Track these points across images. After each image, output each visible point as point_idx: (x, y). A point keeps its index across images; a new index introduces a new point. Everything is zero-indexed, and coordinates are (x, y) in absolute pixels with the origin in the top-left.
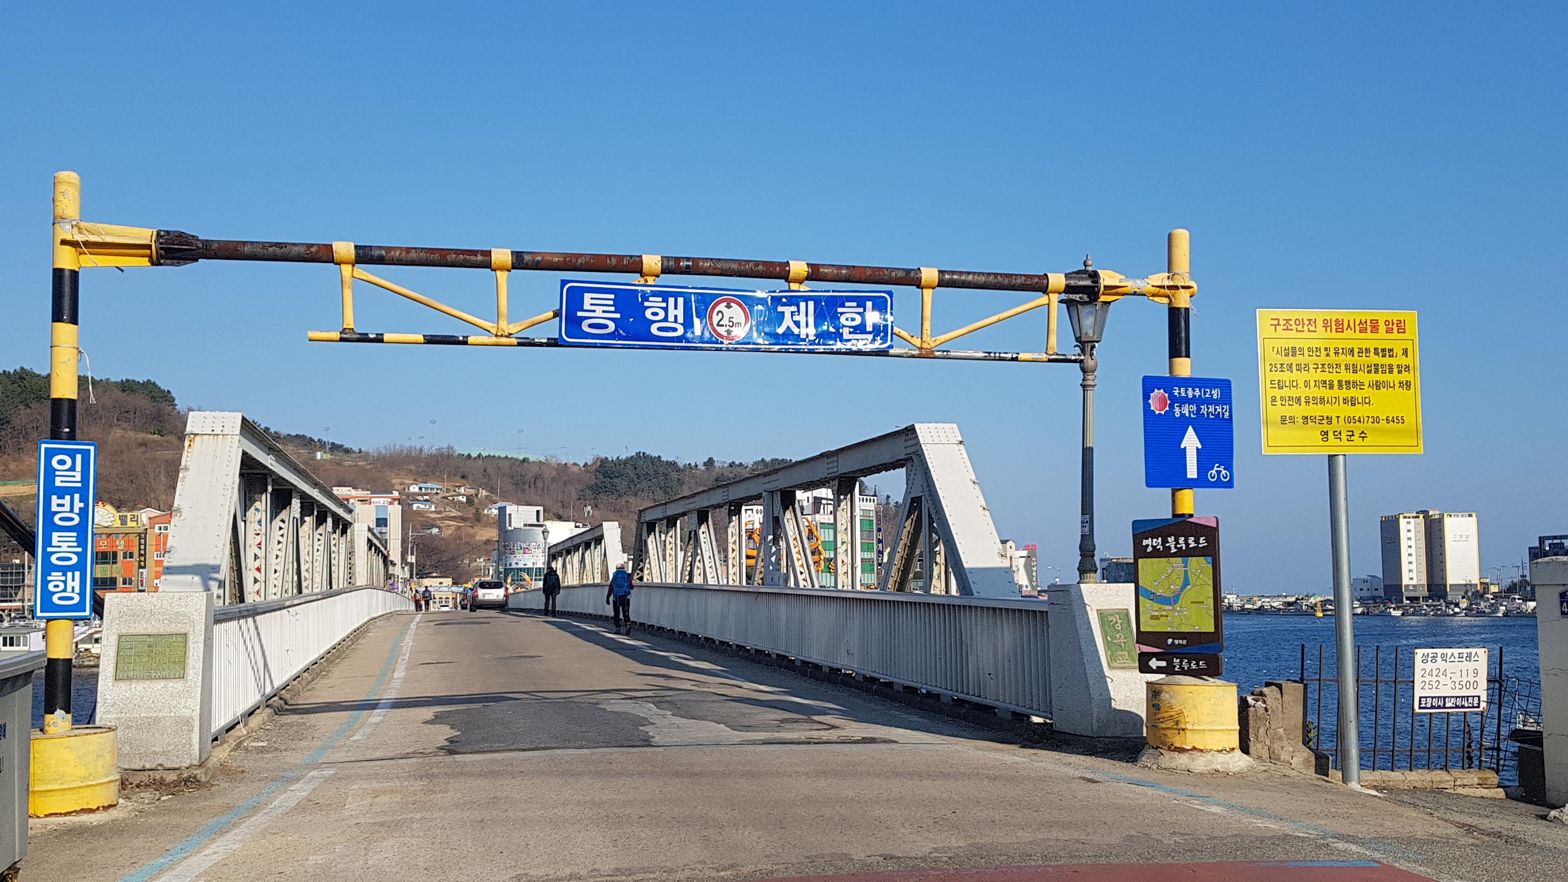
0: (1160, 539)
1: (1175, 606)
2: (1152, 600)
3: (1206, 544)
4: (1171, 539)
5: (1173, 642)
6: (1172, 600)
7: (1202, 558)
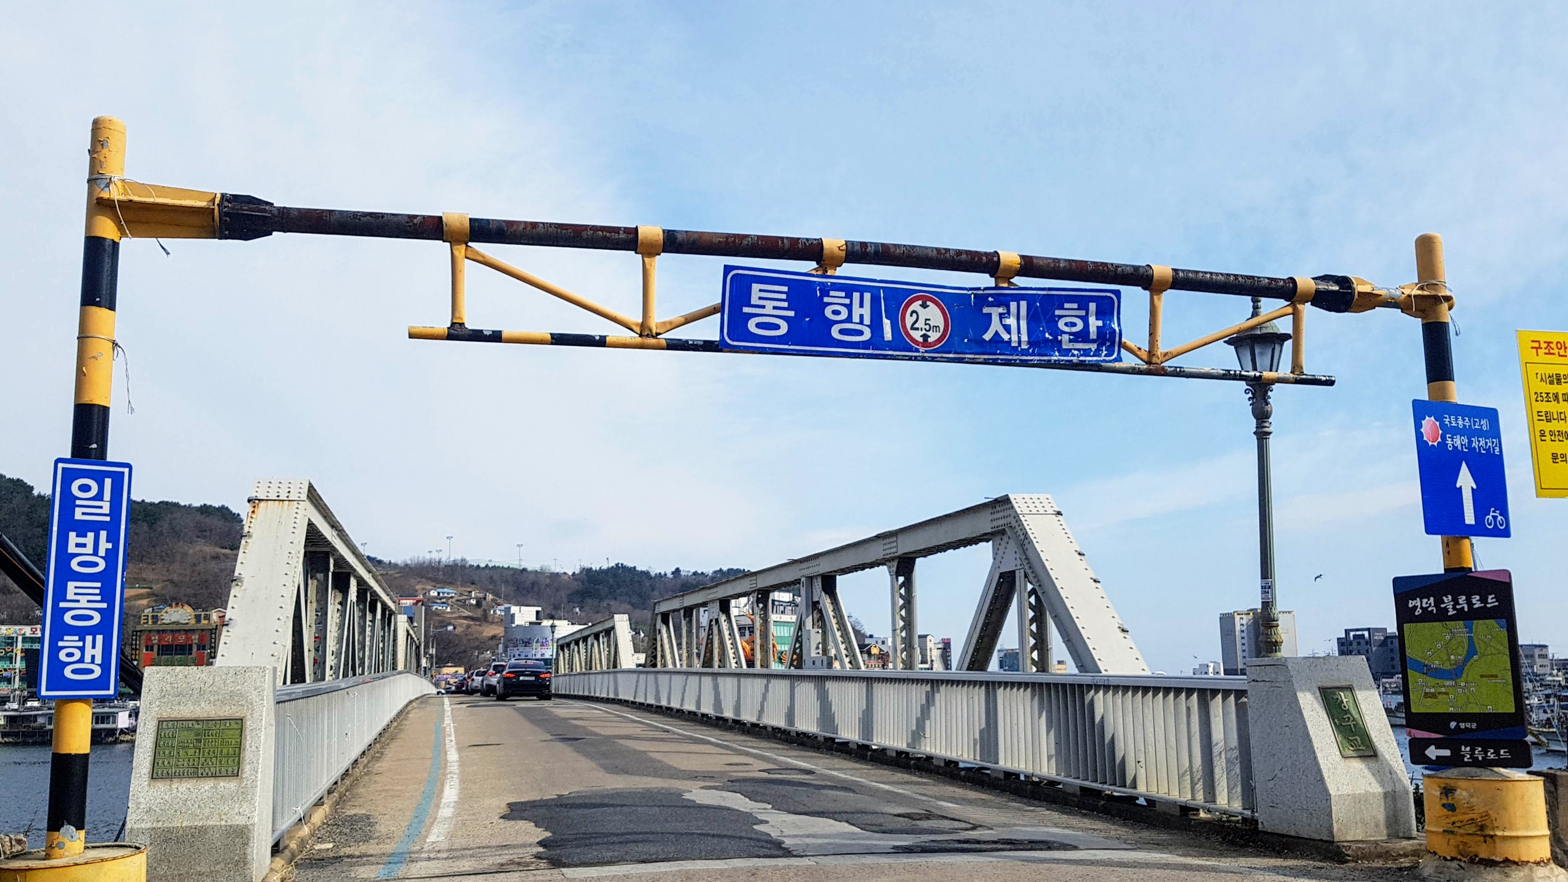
0: (1432, 599)
1: (1458, 681)
2: (1426, 674)
3: (1497, 604)
4: (1448, 599)
5: (1458, 726)
6: (1456, 673)
7: (1492, 622)
